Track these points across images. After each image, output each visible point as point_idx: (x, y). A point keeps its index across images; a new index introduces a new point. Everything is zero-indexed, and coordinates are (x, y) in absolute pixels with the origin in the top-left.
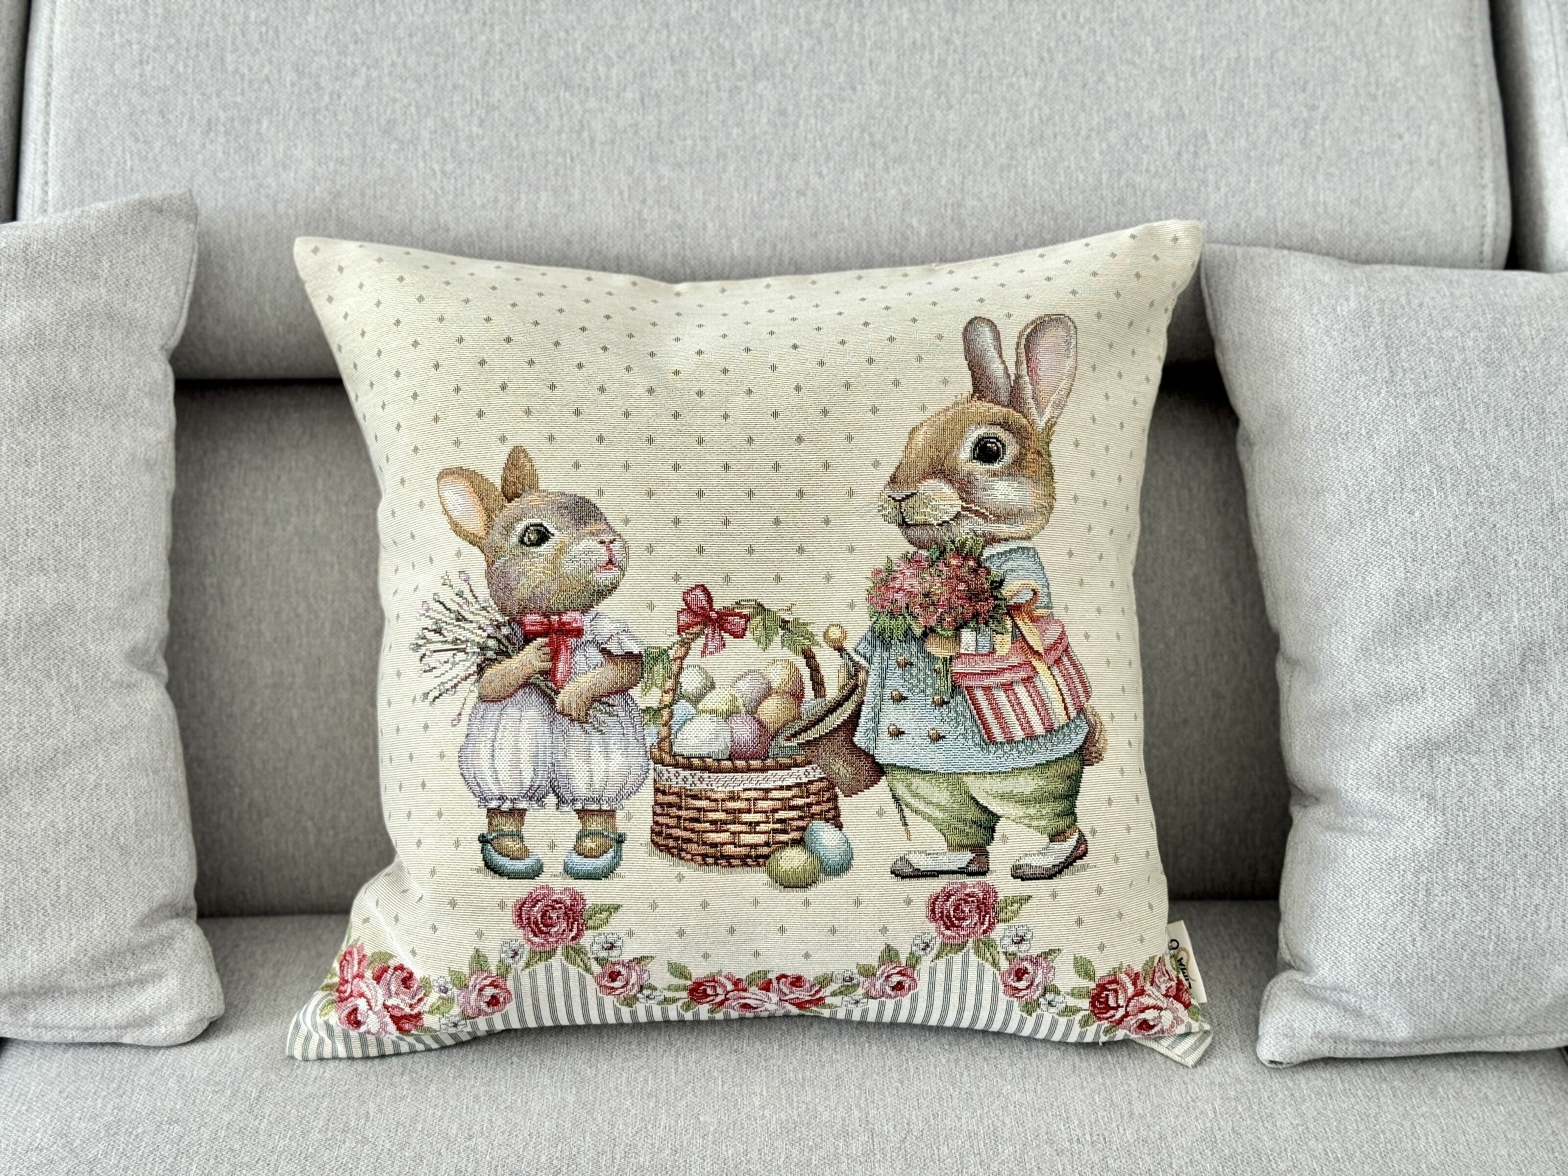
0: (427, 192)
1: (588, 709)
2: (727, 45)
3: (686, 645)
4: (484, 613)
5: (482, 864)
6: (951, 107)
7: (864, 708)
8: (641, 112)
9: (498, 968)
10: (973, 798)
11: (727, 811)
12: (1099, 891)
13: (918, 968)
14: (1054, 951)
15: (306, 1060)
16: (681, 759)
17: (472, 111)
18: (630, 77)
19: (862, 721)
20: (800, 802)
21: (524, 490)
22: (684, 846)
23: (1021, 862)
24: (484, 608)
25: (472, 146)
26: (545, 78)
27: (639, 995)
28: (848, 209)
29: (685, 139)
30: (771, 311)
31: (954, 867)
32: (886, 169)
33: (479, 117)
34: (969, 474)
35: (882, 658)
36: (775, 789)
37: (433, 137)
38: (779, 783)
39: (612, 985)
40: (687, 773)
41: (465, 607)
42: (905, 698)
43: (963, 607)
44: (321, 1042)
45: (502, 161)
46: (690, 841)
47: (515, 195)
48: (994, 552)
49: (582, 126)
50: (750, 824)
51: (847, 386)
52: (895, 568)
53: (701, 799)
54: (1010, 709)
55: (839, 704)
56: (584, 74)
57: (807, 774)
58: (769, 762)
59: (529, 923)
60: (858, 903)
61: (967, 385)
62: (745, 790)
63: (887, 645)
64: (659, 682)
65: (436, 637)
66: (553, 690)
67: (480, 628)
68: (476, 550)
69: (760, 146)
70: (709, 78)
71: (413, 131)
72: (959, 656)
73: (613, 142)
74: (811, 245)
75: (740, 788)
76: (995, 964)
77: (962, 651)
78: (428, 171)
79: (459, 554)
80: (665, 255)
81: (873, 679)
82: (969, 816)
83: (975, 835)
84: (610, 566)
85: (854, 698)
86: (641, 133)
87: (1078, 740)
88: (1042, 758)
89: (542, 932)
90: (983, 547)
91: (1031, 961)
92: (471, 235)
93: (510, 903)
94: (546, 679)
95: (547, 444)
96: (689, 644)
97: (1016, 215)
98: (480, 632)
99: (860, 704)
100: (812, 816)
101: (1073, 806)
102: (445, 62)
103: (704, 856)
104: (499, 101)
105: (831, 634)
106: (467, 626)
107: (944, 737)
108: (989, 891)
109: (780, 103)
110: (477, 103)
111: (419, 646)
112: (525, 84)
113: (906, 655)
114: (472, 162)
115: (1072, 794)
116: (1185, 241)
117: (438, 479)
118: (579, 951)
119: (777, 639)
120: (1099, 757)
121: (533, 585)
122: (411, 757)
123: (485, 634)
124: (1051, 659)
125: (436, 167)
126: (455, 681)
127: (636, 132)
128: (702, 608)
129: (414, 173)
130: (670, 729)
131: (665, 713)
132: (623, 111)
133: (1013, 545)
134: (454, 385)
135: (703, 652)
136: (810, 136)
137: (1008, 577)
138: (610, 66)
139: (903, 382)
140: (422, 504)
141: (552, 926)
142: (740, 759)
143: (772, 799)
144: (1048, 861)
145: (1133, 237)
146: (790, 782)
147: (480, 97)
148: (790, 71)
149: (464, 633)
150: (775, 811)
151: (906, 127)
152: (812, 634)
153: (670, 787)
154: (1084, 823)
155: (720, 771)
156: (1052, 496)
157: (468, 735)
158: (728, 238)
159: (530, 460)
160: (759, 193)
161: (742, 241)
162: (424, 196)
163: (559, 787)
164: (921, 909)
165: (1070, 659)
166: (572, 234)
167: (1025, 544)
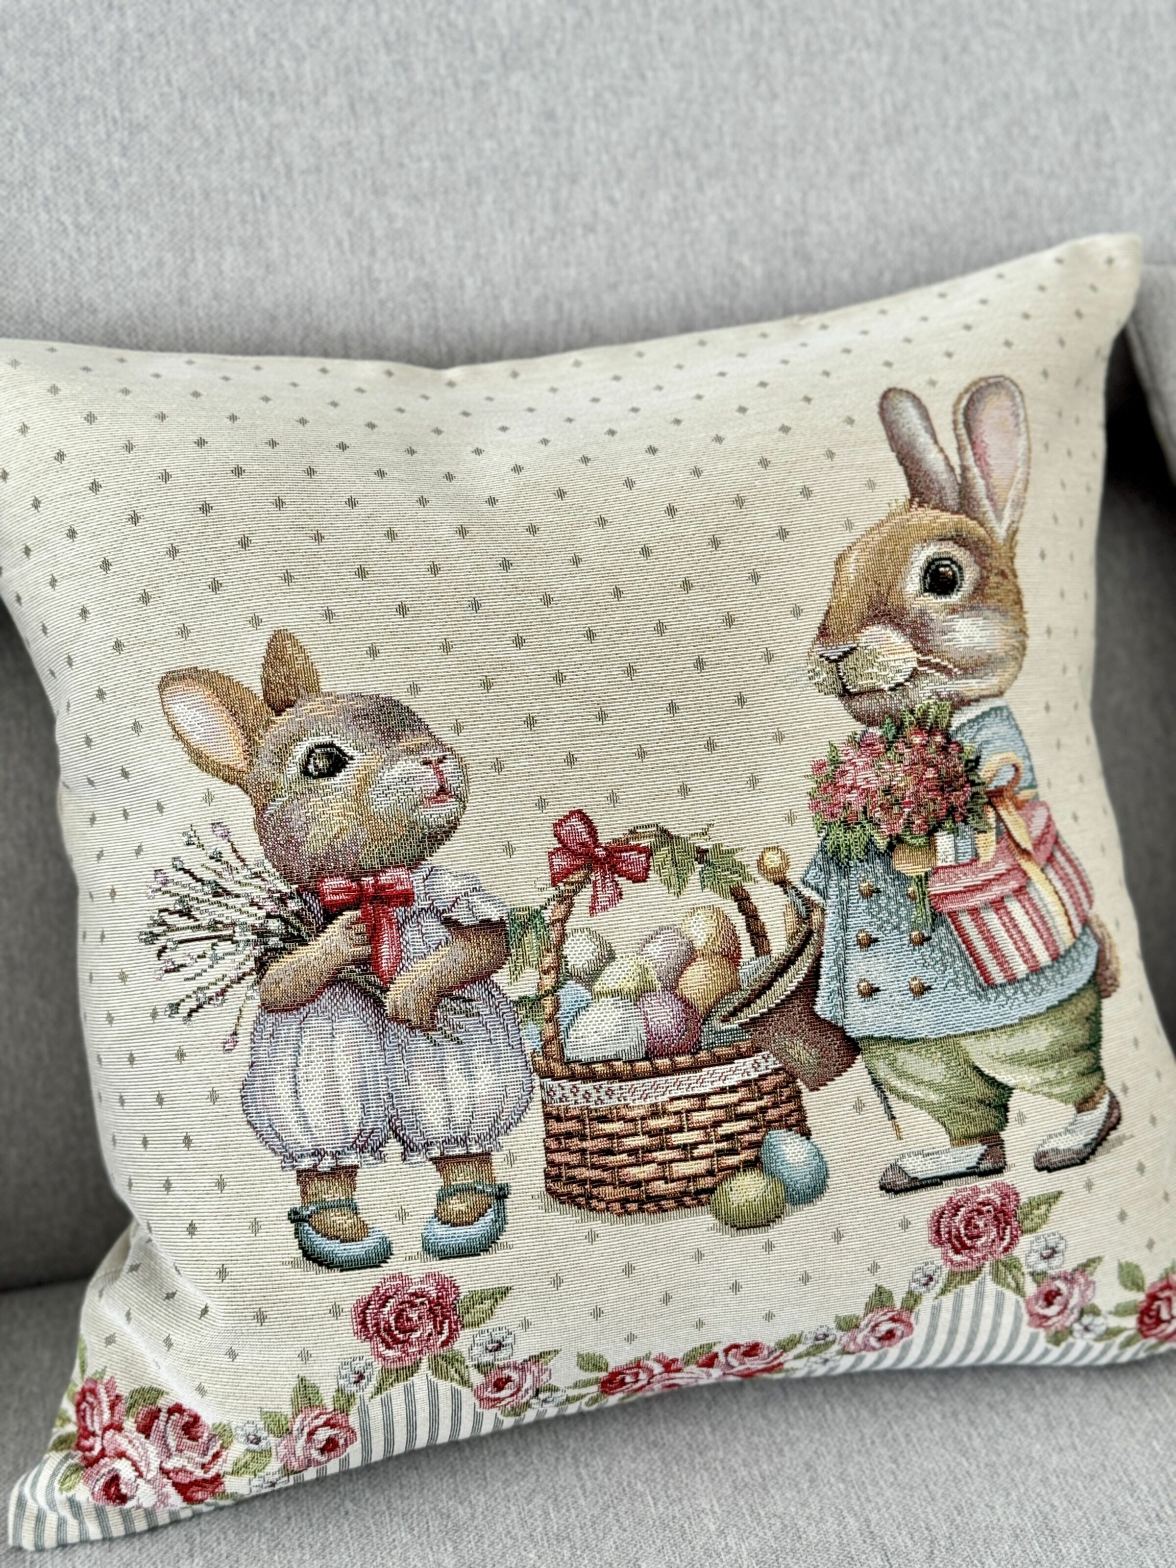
0: (58, 257)
1: (435, 1009)
2: (461, 22)
3: (566, 900)
4: (257, 882)
5: (299, 1253)
6: (774, 96)
7: (823, 962)
8: (352, 123)
9: (336, 1400)
10: (976, 1069)
11: (650, 1133)
12: (1141, 1168)
13: (916, 1310)
14: (1093, 1261)
15: (40, 1549)
16: (578, 1068)
17: (109, 135)
18: (331, 73)
19: (823, 981)
20: (751, 1107)
21: (298, 695)
22: (595, 1191)
23: (1046, 1147)
24: (257, 875)
25: (115, 185)
26: (209, 82)
27: (534, 1401)
28: (654, 245)
29: (419, 160)
30: (595, 400)
31: (961, 1168)
32: (700, 187)
33: (121, 143)
34: (923, 613)
35: (841, 890)
36: (715, 1093)
37: (56, 175)
38: (720, 1084)
39: (497, 1395)
40: (589, 1086)
41: (226, 874)
42: (876, 940)
43: (934, 801)
44: (62, 1523)
45: (162, 205)
46: (601, 1183)
47: (187, 255)
48: (964, 719)
49: (272, 148)
50: (684, 1147)
51: (740, 501)
52: (843, 758)
53: (612, 1121)
54: (1006, 935)
55: (789, 961)
56: (265, 74)
57: (756, 1066)
58: (703, 1055)
59: (378, 1331)
60: (838, 1236)
61: (903, 490)
62: (672, 1099)
63: (844, 870)
64: (534, 959)
65: (183, 922)
66: (378, 987)
67: (252, 904)
68: (235, 789)
69: (525, 166)
70: (443, 71)
71: (25, 168)
72: (936, 870)
73: (318, 169)
74: (610, 301)
75: (666, 1098)
76: (1018, 1289)
77: (940, 864)
78: (55, 226)
79: (209, 798)
80: (410, 328)
81: (831, 918)
82: (973, 1094)
83: (984, 1119)
84: (443, 797)
85: (810, 950)
86: (357, 154)
87: (1088, 965)
88: (1052, 997)
89: (397, 1341)
90: (951, 714)
91: (1066, 1279)
92: (129, 317)
93: (348, 1306)
94: (365, 972)
95: (324, 623)
96: (571, 898)
97: (877, 241)
98: (254, 910)
99: (819, 957)
100: (769, 1125)
101: (1098, 1058)
102: (60, 64)
103: (624, 1201)
104: (146, 117)
105: (767, 862)
106: (231, 901)
107: (929, 988)
108: (1010, 1193)
109: (544, 102)
110: (115, 121)
111: (155, 936)
112: (180, 90)
113: (871, 880)
114: (117, 208)
115: (1093, 1044)
116: (1124, 263)
117: (163, 685)
118: (454, 1360)
119: (694, 878)
120: (1115, 985)
121: (330, 835)
122: (160, 1100)
123: (262, 913)
124: (1042, 856)
125: (67, 219)
126: (222, 985)
127: (350, 154)
128: (583, 844)
129: (35, 230)
130: (557, 1025)
131: (548, 1002)
132: (327, 124)
133: (984, 706)
134: (167, 544)
135: (592, 908)
136: (592, 147)
137: (984, 752)
138: (299, 59)
139: (816, 489)
140: (136, 727)
141: (412, 1330)
142: (661, 1056)
143: (712, 1108)
144: (1077, 1141)
145: (1059, 261)
146: (733, 1081)
147: (117, 113)
148: (552, 55)
149: (227, 913)
150: (717, 1124)
151: (720, 128)
152: (743, 867)
153: (567, 1109)
154: (1112, 1082)
155: (635, 1076)
156: (1023, 632)
157: (252, 1065)
158: (496, 298)
159: (302, 649)
160: (531, 231)
161: (515, 302)
162: (54, 264)
163: (403, 1128)
164: (922, 1230)
165: (1064, 853)
166: (277, 306)
167: (998, 702)
